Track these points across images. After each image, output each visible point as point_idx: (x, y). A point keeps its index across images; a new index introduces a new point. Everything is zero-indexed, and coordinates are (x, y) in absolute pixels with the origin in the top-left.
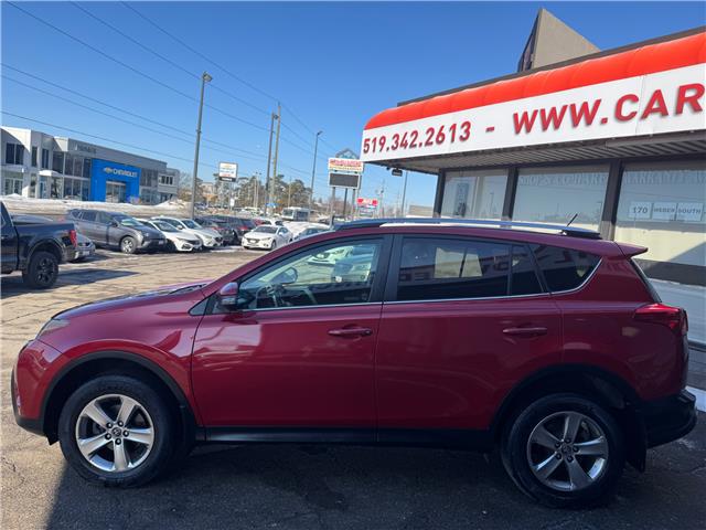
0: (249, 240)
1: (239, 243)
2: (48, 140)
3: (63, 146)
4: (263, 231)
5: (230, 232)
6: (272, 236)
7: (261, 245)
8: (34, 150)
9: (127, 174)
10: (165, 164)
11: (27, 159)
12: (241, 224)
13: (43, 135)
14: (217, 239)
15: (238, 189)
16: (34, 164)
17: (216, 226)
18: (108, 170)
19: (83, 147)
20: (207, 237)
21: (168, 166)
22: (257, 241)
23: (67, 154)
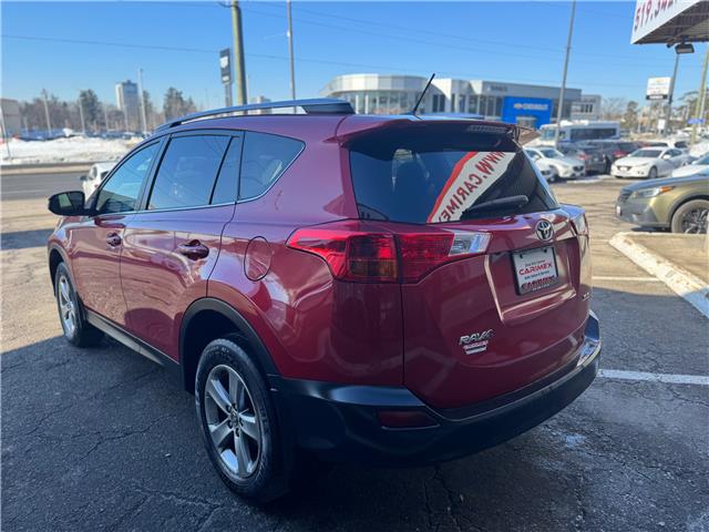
0: (619, 167)
1: (607, 171)
2: (466, 86)
3: (478, 89)
4: (644, 156)
5: (601, 160)
6: (651, 161)
7: (633, 173)
8: (453, 96)
9: (538, 107)
10: (580, 91)
11: (448, 107)
12: (617, 148)
13: (461, 82)
14: (576, 169)
15: (682, 108)
16: (453, 109)
17: (582, 153)
18: (518, 106)
19: (496, 87)
20: (565, 166)
21: (583, 93)
22: (629, 168)
23: (482, 97)
